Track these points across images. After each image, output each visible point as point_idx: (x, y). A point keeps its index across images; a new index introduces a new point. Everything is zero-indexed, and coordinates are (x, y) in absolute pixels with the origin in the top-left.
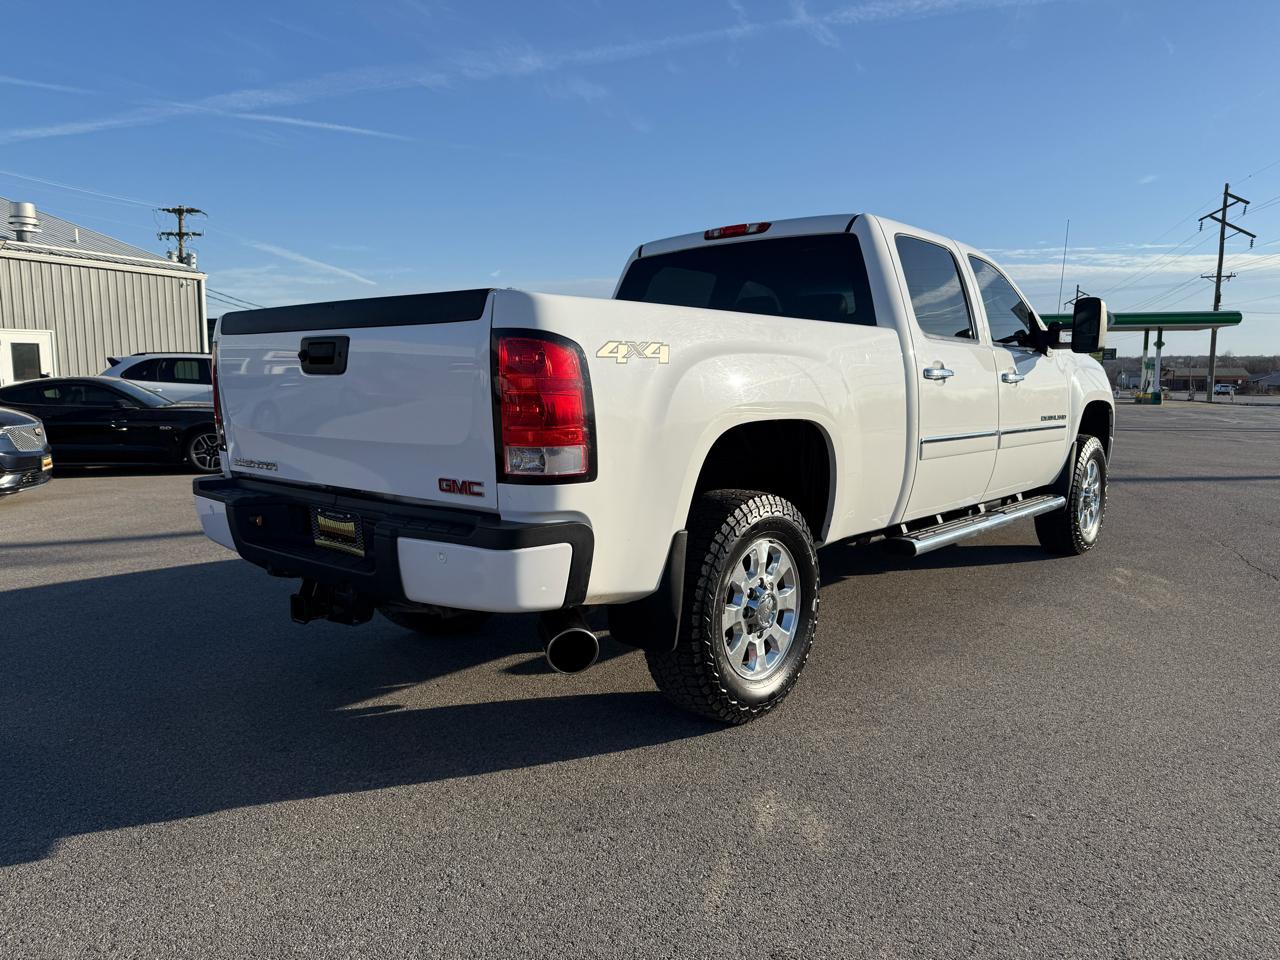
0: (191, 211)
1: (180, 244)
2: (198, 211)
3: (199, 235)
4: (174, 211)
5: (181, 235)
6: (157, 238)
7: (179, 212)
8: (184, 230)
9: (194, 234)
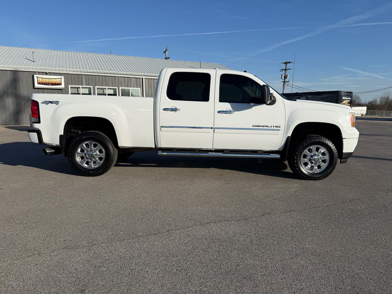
0: (289, 63)
1: (285, 73)
2: (291, 62)
3: (290, 69)
4: (285, 63)
5: (286, 70)
6: (280, 71)
7: (286, 63)
8: (287, 68)
9: (289, 69)
